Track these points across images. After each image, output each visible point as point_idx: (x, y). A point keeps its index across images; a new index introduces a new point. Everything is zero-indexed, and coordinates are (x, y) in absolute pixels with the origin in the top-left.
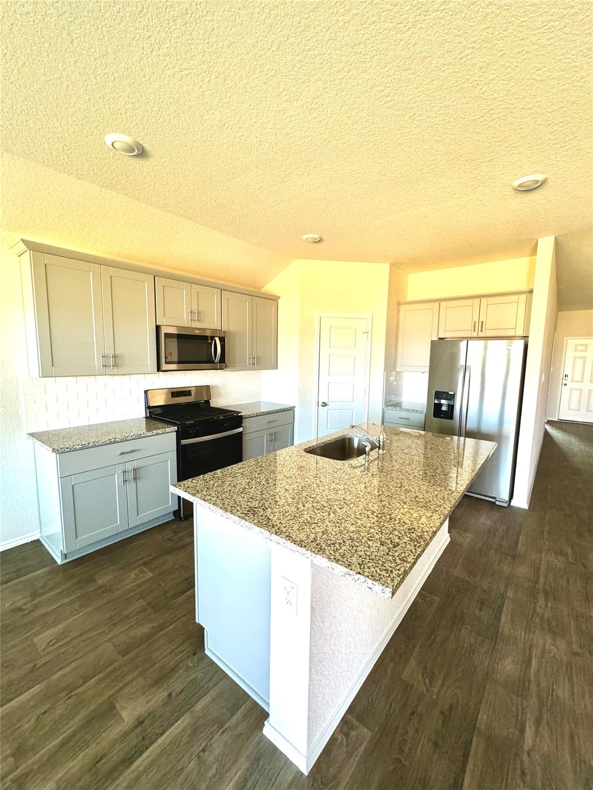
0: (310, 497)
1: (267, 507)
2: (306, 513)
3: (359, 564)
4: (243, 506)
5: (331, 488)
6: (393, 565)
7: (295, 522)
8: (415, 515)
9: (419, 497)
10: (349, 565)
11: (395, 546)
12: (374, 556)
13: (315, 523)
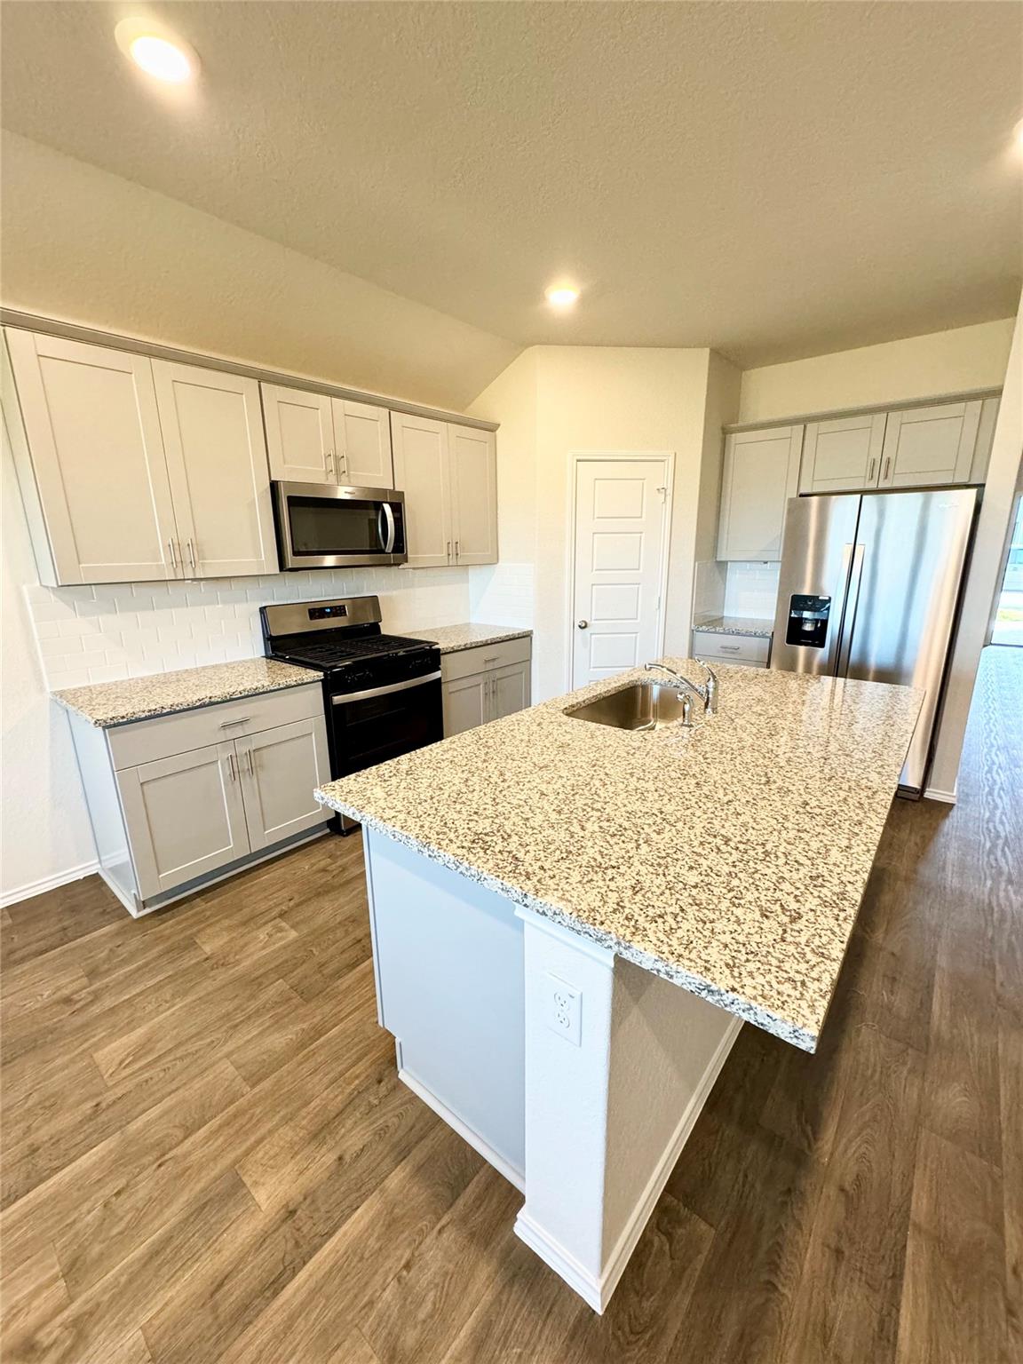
0: (593, 809)
1: (509, 831)
2: (590, 844)
3: (727, 965)
4: (461, 832)
5: (629, 788)
6: (803, 967)
7: (571, 866)
8: (815, 845)
9: (812, 805)
10: (707, 969)
11: (793, 920)
12: (754, 945)
13: (614, 867)
